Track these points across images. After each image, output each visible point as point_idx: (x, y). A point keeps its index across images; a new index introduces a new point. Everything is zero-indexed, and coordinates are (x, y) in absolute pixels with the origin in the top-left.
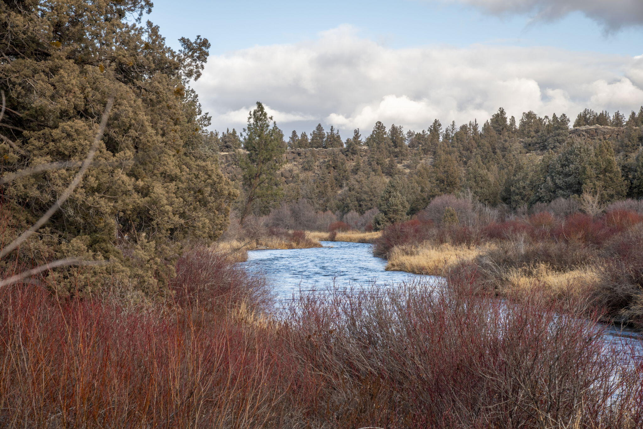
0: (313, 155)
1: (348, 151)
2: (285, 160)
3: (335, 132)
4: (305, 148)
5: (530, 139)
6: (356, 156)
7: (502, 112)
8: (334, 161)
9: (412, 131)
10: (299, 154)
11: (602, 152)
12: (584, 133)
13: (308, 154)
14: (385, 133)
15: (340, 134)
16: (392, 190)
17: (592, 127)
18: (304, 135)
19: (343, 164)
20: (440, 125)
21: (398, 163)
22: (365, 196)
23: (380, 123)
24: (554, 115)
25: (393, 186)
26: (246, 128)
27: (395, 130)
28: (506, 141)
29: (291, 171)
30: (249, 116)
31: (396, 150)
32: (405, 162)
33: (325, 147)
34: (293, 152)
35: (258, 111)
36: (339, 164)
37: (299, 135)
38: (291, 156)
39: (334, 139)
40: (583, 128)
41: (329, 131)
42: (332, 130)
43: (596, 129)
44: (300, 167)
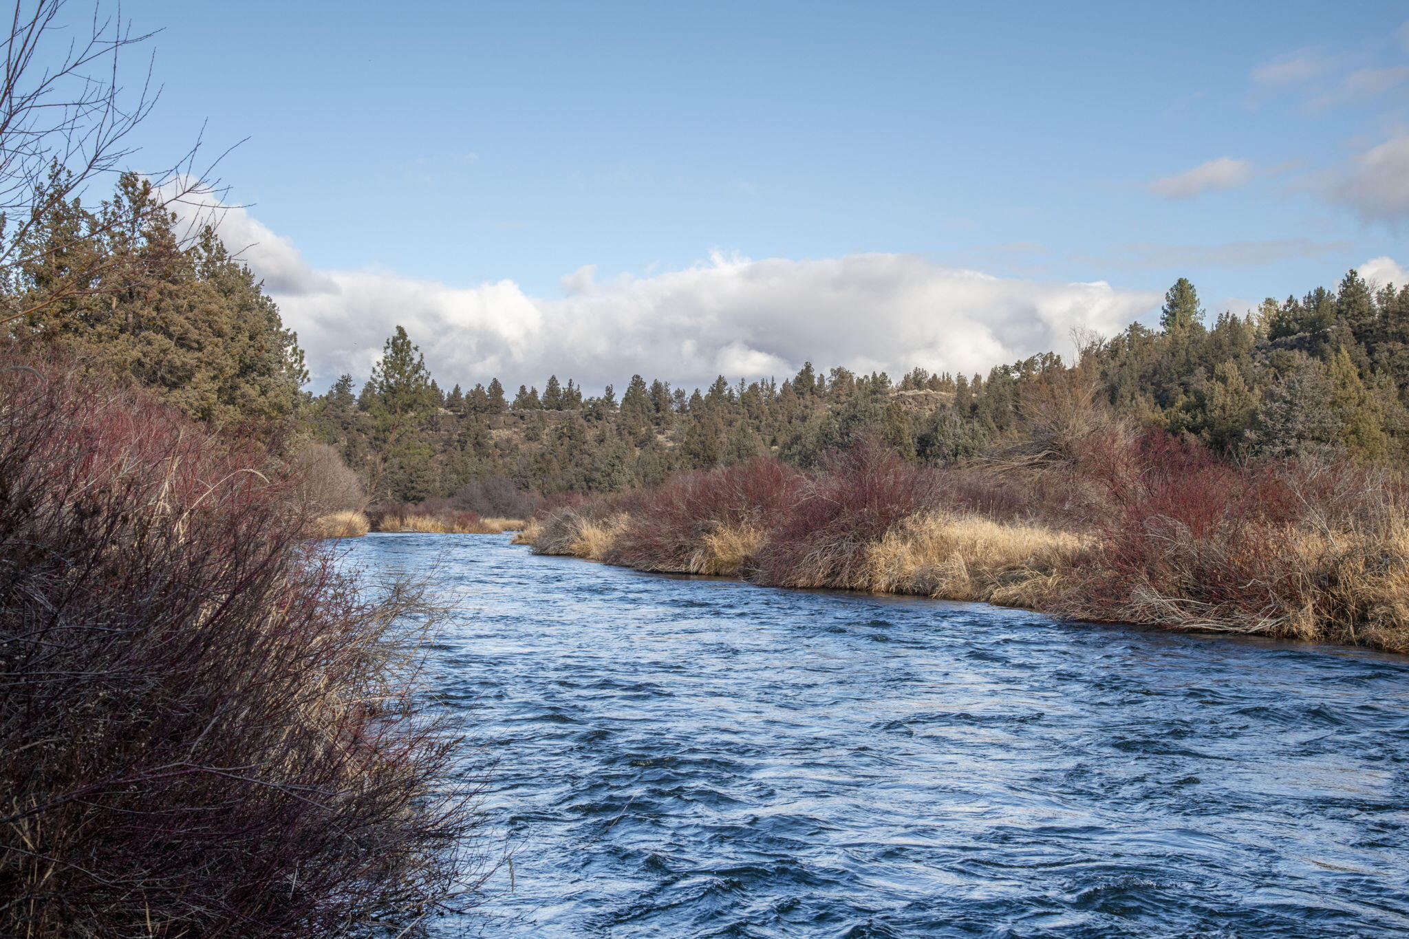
0: (541, 418)
1: (590, 415)
2: (502, 424)
3: (575, 388)
4: (530, 408)
5: (839, 405)
6: (600, 422)
7: (808, 367)
8: (571, 429)
9: (681, 389)
10: (522, 417)
11: (890, 416)
12: (910, 400)
13: (535, 417)
14: (645, 392)
15: (581, 390)
16: (617, 461)
17: (922, 393)
18: (534, 392)
19: (581, 432)
20: (725, 384)
21: (660, 433)
22: (597, 475)
23: (638, 377)
24: (874, 374)
25: (618, 457)
26: (382, 362)
27: (657, 386)
28: (806, 407)
29: (509, 441)
30: (386, 345)
31: (659, 415)
32: (669, 433)
33: (559, 409)
34: (514, 415)
35: (399, 339)
36: (575, 432)
37: (529, 391)
38: (511, 420)
39: (572, 398)
40: (910, 393)
41: (566, 386)
42: (570, 384)
43: (926, 395)
44: (523, 435)
